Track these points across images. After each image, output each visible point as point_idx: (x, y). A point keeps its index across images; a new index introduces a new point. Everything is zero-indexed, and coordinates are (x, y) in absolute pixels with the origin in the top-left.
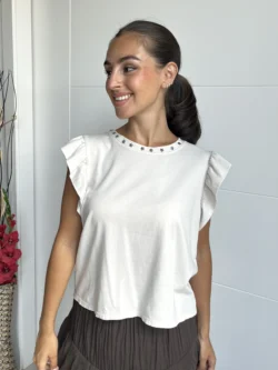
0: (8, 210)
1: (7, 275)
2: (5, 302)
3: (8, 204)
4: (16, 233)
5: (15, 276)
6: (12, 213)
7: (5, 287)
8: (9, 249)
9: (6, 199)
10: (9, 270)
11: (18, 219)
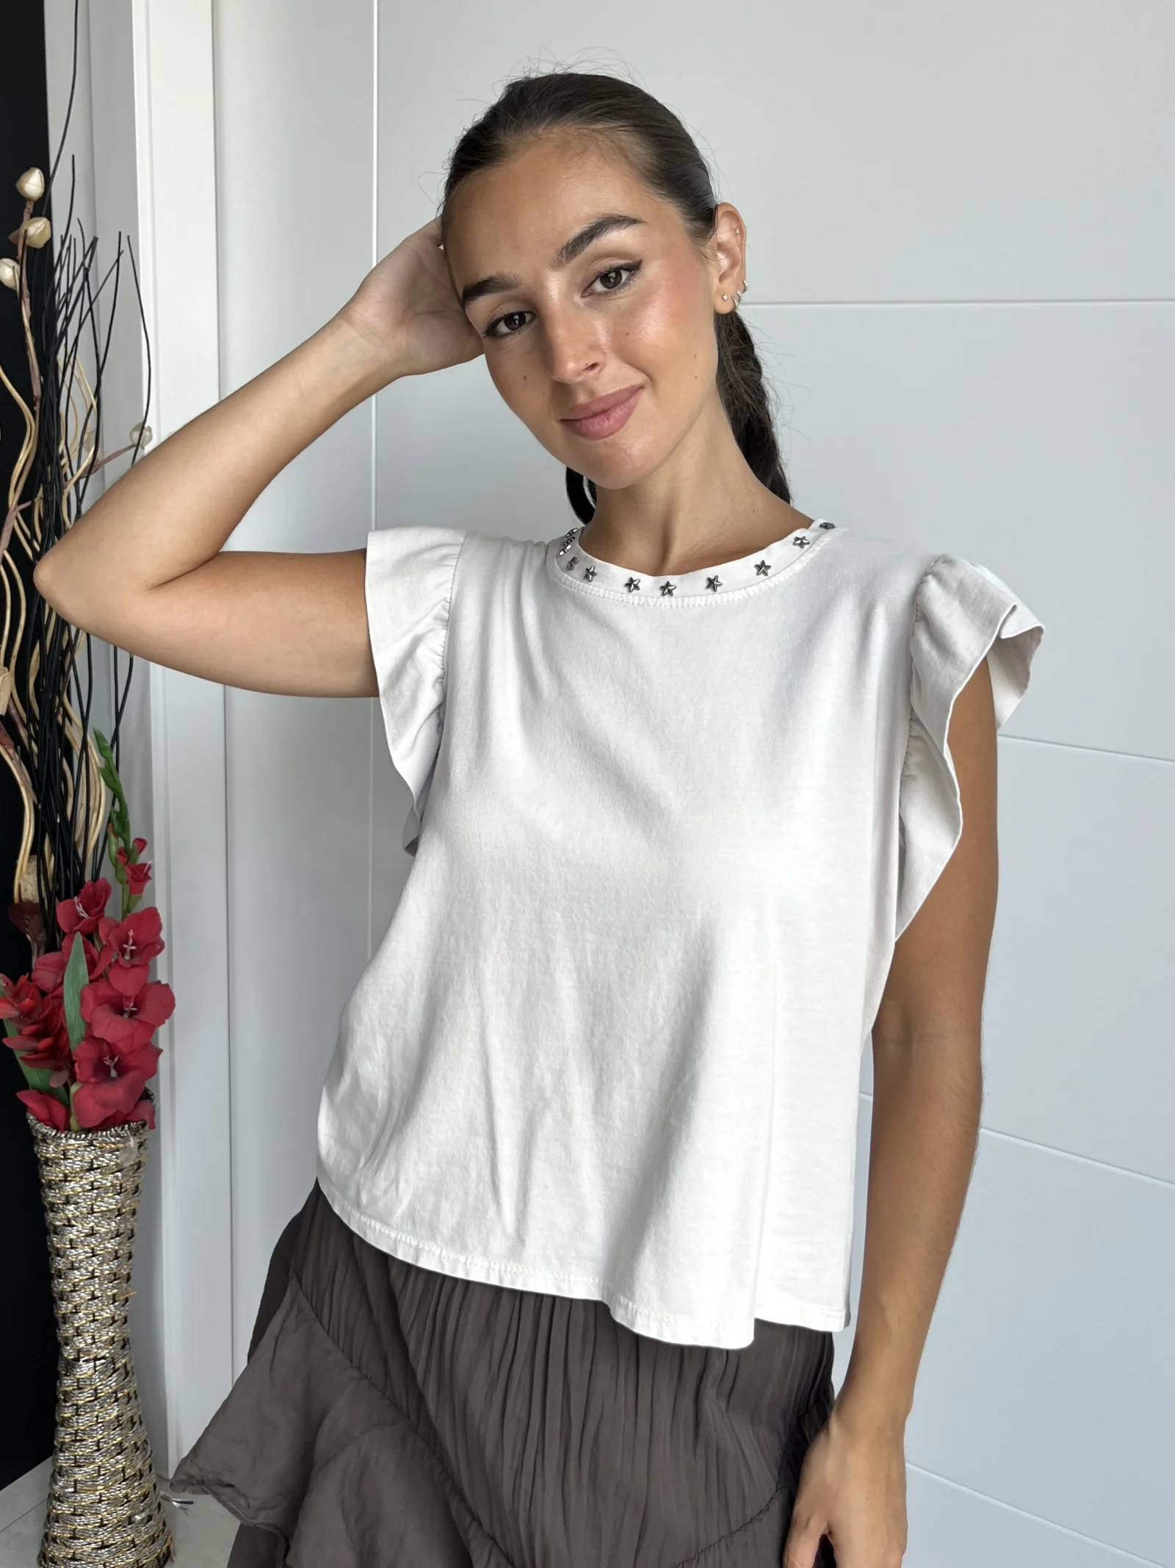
0: (118, 821)
1: (116, 1093)
2: (110, 1202)
3: (117, 795)
4: (152, 914)
5: (147, 1096)
6: (135, 832)
7: (107, 1138)
8: (124, 984)
9: (111, 774)
10: (122, 1070)
11: (157, 858)
